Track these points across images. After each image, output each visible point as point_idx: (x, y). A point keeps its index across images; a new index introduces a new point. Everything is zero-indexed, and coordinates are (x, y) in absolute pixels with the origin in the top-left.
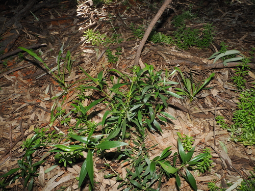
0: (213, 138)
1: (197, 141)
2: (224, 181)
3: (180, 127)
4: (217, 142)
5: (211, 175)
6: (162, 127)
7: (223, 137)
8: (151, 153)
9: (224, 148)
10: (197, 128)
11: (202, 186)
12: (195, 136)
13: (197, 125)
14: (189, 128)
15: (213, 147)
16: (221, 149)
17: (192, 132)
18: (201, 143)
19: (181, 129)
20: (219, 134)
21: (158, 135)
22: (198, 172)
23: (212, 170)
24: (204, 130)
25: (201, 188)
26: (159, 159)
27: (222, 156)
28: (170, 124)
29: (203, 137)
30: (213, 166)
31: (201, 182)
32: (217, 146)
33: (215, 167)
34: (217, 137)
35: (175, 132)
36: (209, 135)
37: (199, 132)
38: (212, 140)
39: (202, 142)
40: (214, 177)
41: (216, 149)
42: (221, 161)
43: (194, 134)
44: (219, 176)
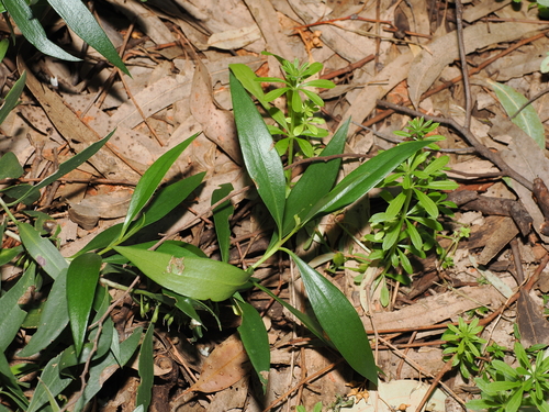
0: (454, 73)
1: (360, 104)
2: (530, 304)
3: (252, 33)
4: (485, 90)
5: (459, 285)
6: (131, 43)
7: (517, 57)
8: (75, 217)
9: (525, 120)
10: (353, 26)
11: (410, 355)
12: (345, 77)
13: (355, 9)
14: (303, 32)
15: (460, 121)
16: (508, 130)
17: (326, 51)
18: (385, 111)
19: (258, 47)
20: (491, 42)
21: (110, 102)
22: (383, 283)
23: (461, 261)
24: (401, 34)
25: (406, 370)
26: (121, 238)
27: (512, 164)
28: (181, 24)
29: (393, 71)
30: (466, 232)
31: (403, 337)
32: (485, 114)
33: (479, 235)
34: (478, 60)
35: (217, 66)
36: (435, 53)
37: (369, 47)
38: (450, 86)
39: (393, 102)
40: (474, 298)
41: (479, 132)
42: (507, 195)
43: (343, 65)
44: (505, 286)
